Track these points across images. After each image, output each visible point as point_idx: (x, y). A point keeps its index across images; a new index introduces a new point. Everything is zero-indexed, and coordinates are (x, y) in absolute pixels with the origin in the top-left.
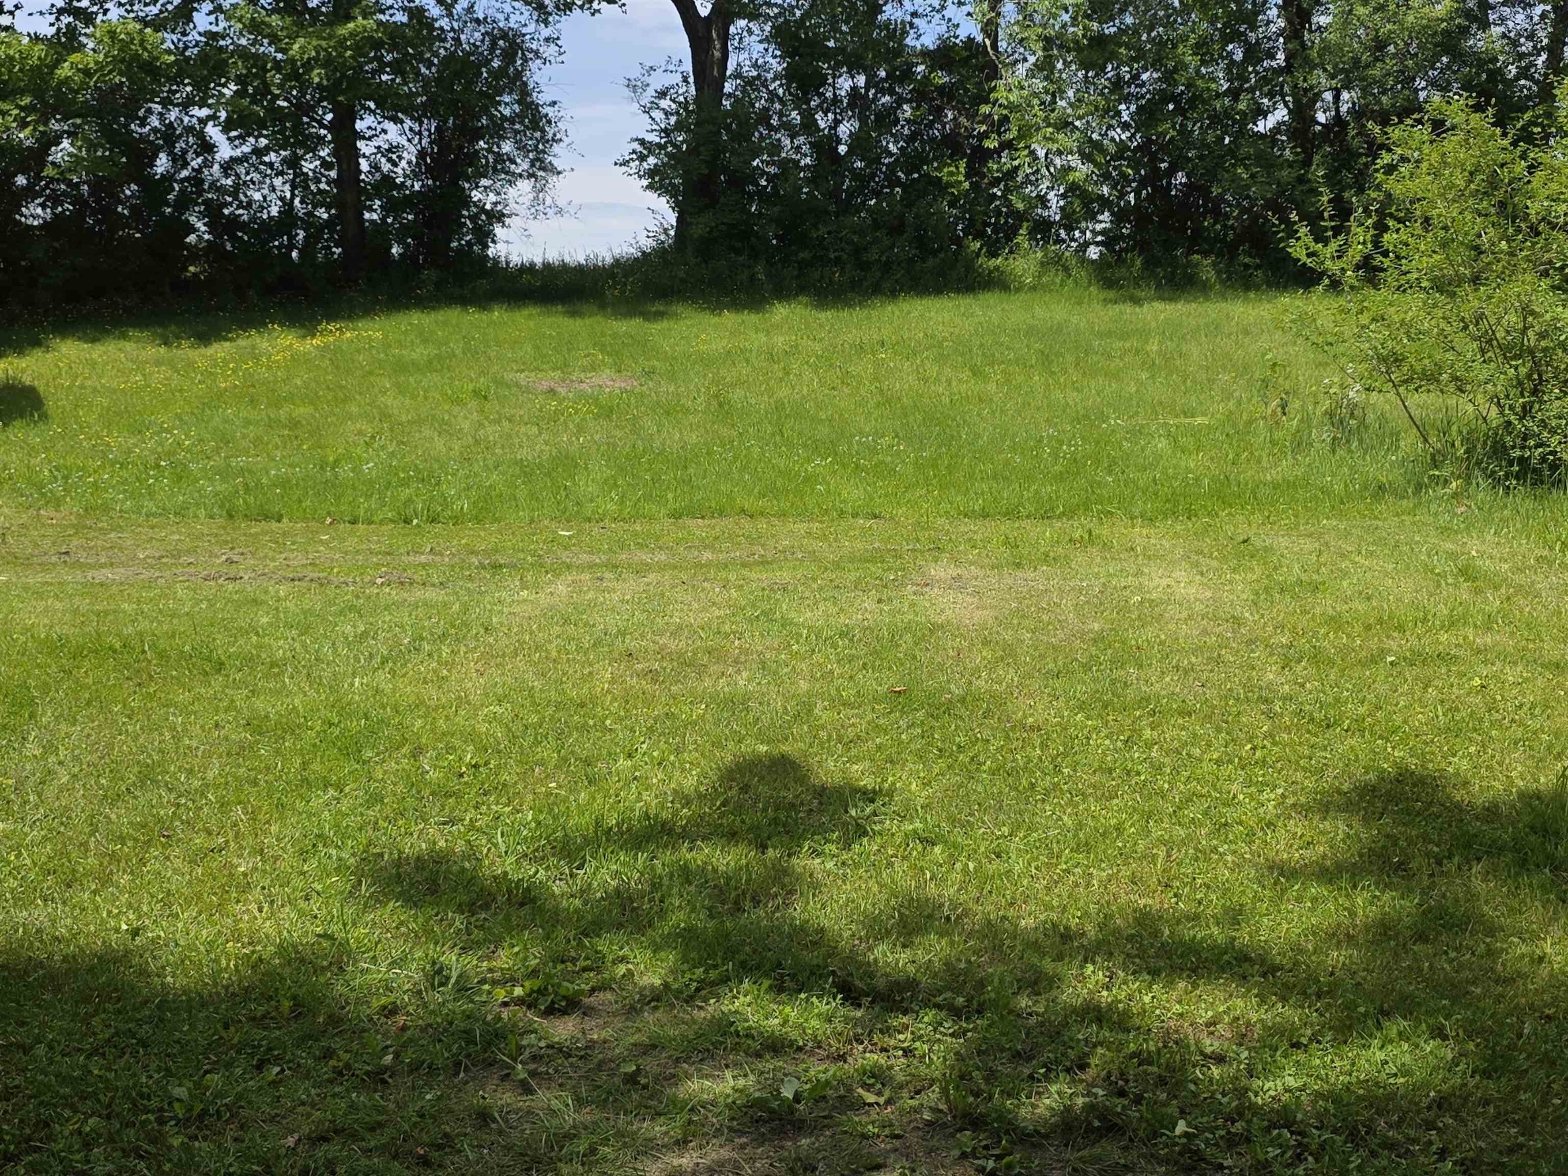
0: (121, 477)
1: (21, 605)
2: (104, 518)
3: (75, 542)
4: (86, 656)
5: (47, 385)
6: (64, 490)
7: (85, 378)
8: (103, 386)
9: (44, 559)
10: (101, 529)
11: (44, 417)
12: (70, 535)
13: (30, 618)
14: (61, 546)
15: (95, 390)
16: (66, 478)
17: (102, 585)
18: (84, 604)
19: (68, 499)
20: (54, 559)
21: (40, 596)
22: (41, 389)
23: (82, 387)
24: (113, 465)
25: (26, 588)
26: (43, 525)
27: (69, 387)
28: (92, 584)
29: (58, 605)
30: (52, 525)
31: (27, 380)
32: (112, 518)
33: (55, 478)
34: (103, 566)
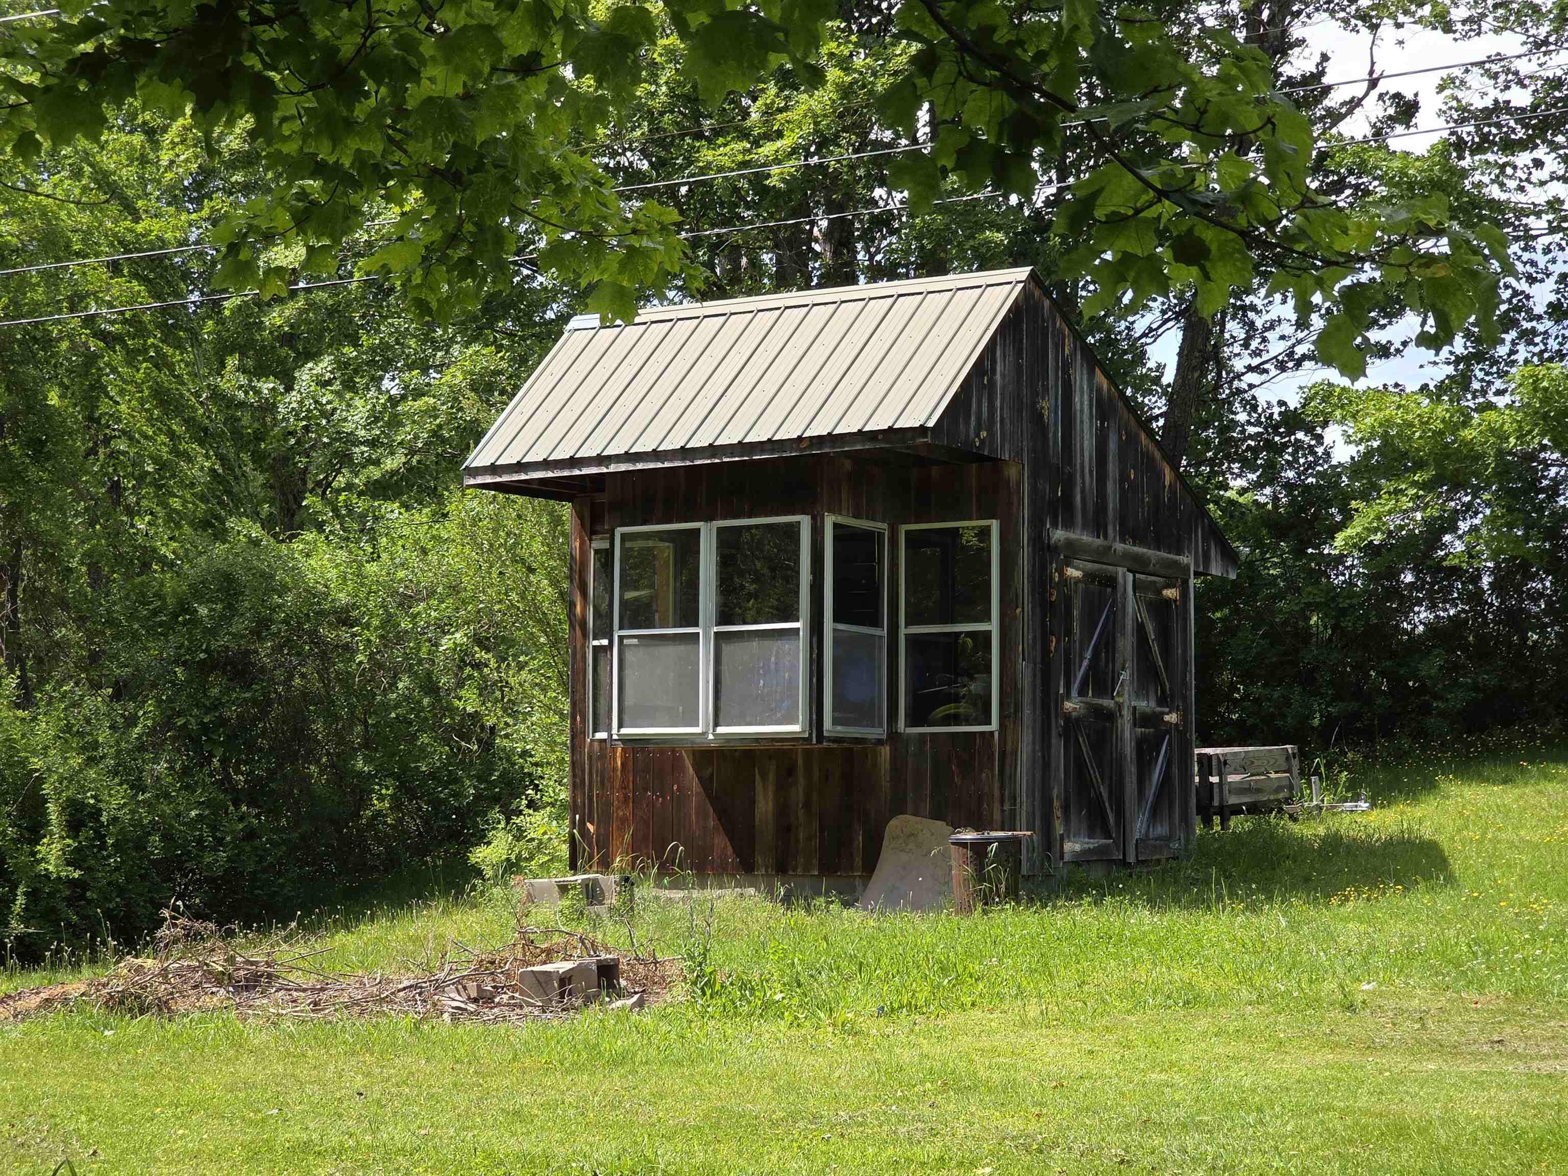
0: (1556, 954)
1: (1460, 1095)
2: (1540, 1004)
3: (1508, 1029)
4: (1547, 1149)
5: (1452, 839)
6: (1488, 968)
7: (1499, 829)
8: (1521, 840)
9: (1474, 1048)
10: (1537, 1016)
11: (1450, 879)
12: (1500, 1022)
13: (1473, 1108)
14: (1491, 1034)
15: (1512, 845)
16: (1487, 953)
17: (1550, 1076)
18: (1534, 1096)
19: (1494, 979)
20: (1486, 1048)
21: (1482, 1086)
22: (1445, 846)
23: (1496, 841)
24: (1544, 938)
25: (1464, 1078)
26: (1467, 1010)
27: (1480, 842)
28: (1538, 1076)
29: (1503, 1096)
30: (1476, 1010)
31: (1427, 832)
32: (1548, 1003)
33: (1474, 954)
34: (1545, 1058)
